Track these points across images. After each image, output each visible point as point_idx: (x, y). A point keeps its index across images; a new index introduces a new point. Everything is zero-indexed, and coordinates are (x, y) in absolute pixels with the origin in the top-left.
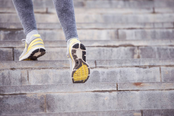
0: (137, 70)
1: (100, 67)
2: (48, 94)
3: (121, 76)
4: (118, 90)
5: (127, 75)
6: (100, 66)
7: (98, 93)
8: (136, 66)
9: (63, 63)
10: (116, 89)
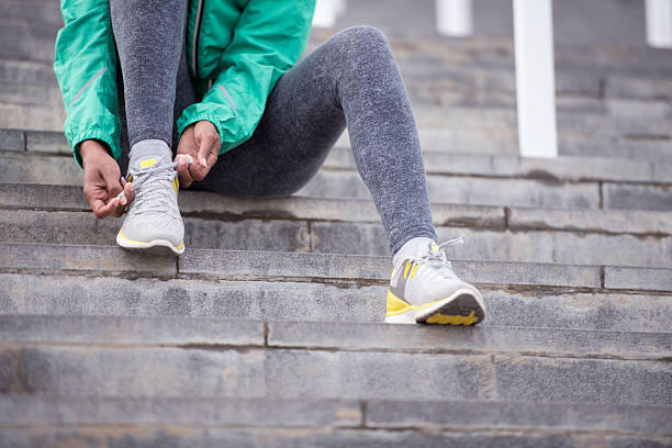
0: (317, 293)
1: (192, 276)
2: (29, 347)
3: (263, 310)
4: (270, 343)
5: (282, 308)
6: (194, 271)
7: (199, 351)
8: (315, 280)
9: (64, 255)
10: (261, 342)
